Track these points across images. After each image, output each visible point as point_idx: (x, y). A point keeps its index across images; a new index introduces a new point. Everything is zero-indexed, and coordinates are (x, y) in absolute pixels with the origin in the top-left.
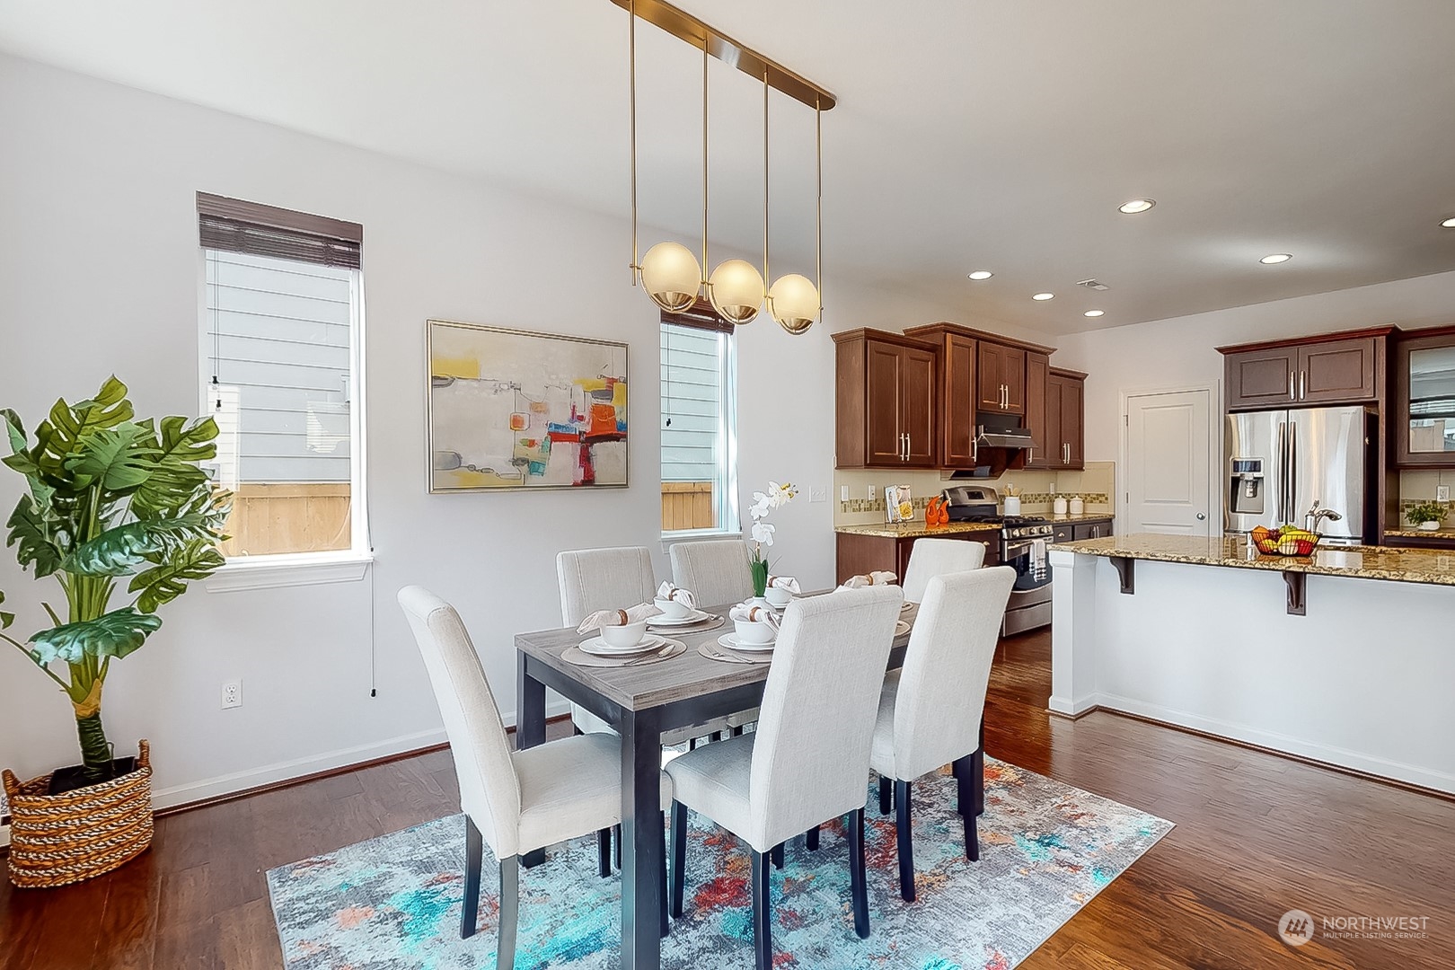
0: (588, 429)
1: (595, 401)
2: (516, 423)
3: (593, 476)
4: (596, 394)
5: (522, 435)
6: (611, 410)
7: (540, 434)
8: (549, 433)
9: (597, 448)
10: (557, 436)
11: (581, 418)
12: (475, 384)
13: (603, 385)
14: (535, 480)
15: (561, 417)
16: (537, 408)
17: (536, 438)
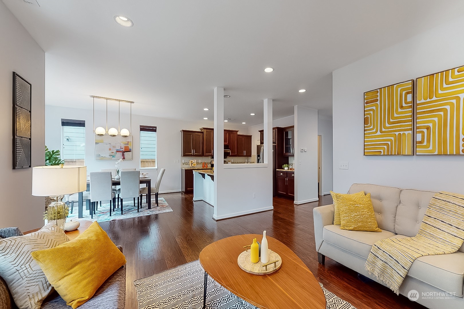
0: (124, 150)
1: (125, 145)
2: (110, 149)
3: (125, 158)
4: (125, 144)
5: (111, 151)
6: (128, 147)
7: (115, 151)
8: (116, 151)
9: (125, 153)
10: (117, 151)
11: (122, 148)
12: (103, 143)
13: (127, 143)
14: (114, 158)
15: (119, 148)
16: (114, 147)
17: (114, 152)
